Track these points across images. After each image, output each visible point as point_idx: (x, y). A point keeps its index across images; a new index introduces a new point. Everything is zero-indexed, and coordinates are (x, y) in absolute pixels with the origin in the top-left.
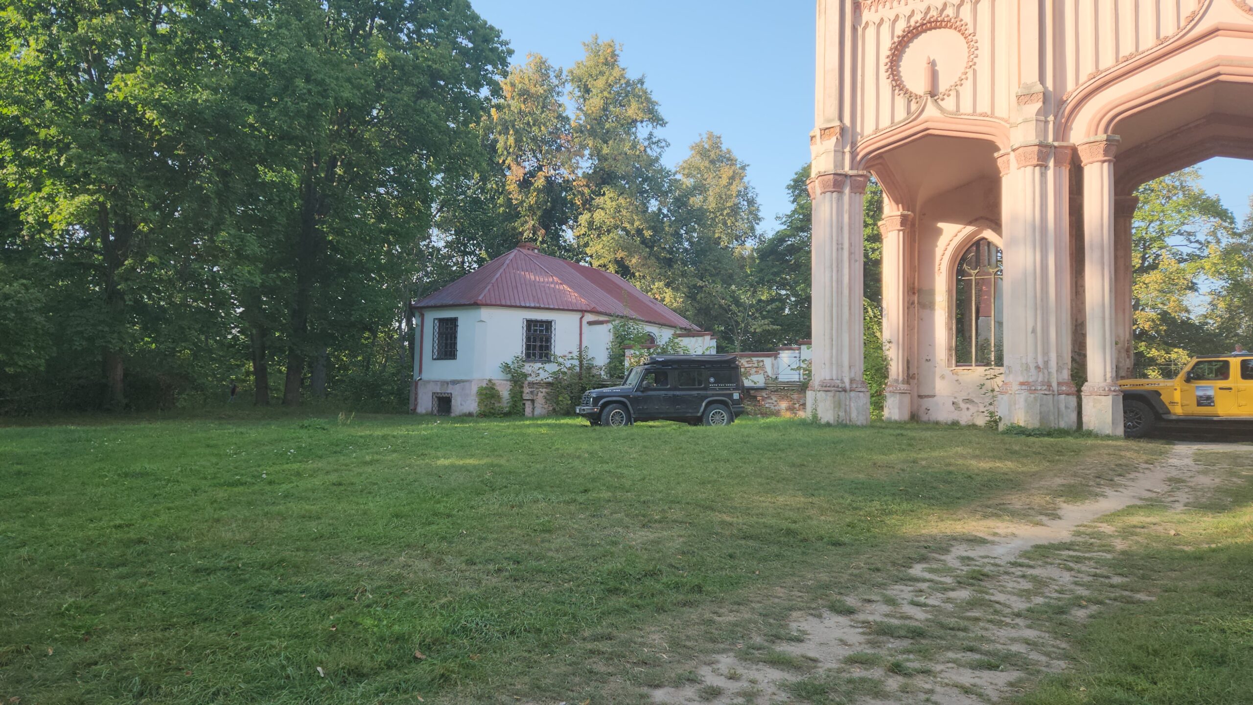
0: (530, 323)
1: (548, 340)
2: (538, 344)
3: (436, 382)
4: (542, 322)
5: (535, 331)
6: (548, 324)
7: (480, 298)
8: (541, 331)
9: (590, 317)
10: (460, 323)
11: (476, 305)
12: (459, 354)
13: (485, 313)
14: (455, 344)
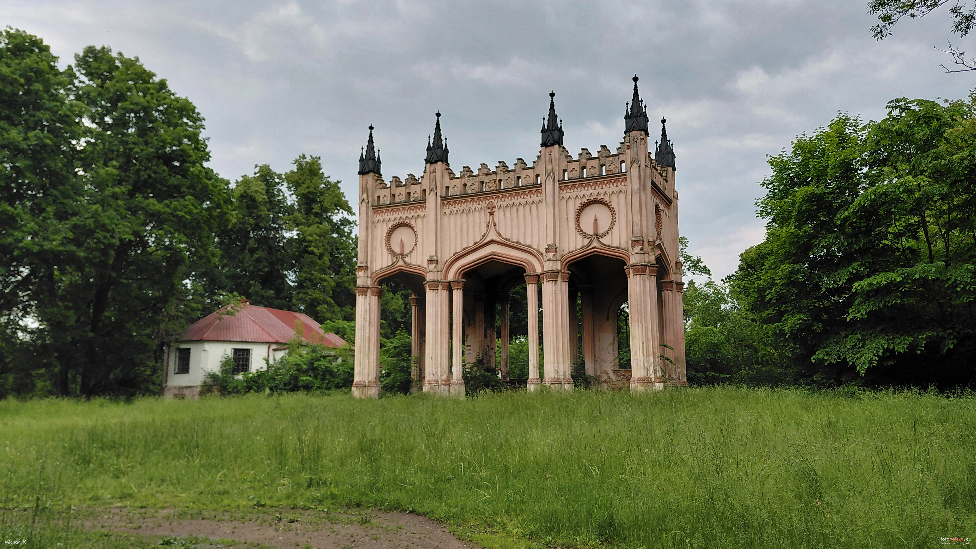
0: (236, 351)
1: (247, 360)
2: (241, 363)
3: (175, 388)
4: (243, 350)
5: (239, 355)
6: (248, 351)
7: (205, 336)
8: (243, 355)
9: (274, 347)
10: (191, 351)
11: (202, 341)
12: (190, 370)
13: (208, 346)
14: (189, 364)
